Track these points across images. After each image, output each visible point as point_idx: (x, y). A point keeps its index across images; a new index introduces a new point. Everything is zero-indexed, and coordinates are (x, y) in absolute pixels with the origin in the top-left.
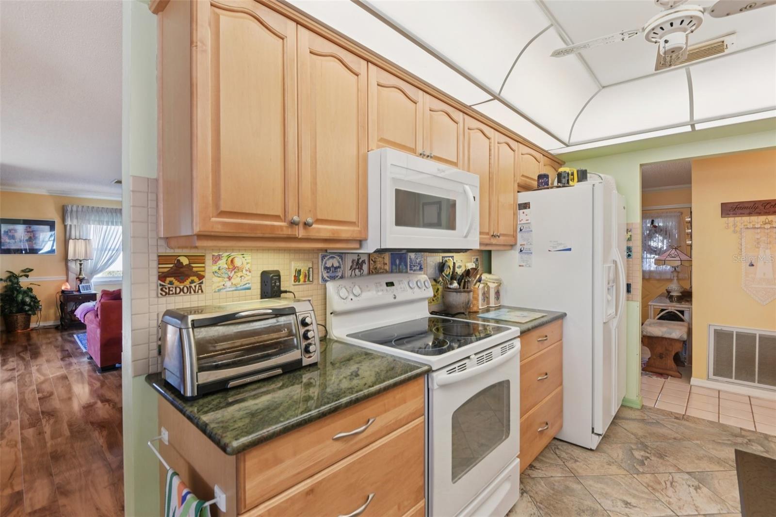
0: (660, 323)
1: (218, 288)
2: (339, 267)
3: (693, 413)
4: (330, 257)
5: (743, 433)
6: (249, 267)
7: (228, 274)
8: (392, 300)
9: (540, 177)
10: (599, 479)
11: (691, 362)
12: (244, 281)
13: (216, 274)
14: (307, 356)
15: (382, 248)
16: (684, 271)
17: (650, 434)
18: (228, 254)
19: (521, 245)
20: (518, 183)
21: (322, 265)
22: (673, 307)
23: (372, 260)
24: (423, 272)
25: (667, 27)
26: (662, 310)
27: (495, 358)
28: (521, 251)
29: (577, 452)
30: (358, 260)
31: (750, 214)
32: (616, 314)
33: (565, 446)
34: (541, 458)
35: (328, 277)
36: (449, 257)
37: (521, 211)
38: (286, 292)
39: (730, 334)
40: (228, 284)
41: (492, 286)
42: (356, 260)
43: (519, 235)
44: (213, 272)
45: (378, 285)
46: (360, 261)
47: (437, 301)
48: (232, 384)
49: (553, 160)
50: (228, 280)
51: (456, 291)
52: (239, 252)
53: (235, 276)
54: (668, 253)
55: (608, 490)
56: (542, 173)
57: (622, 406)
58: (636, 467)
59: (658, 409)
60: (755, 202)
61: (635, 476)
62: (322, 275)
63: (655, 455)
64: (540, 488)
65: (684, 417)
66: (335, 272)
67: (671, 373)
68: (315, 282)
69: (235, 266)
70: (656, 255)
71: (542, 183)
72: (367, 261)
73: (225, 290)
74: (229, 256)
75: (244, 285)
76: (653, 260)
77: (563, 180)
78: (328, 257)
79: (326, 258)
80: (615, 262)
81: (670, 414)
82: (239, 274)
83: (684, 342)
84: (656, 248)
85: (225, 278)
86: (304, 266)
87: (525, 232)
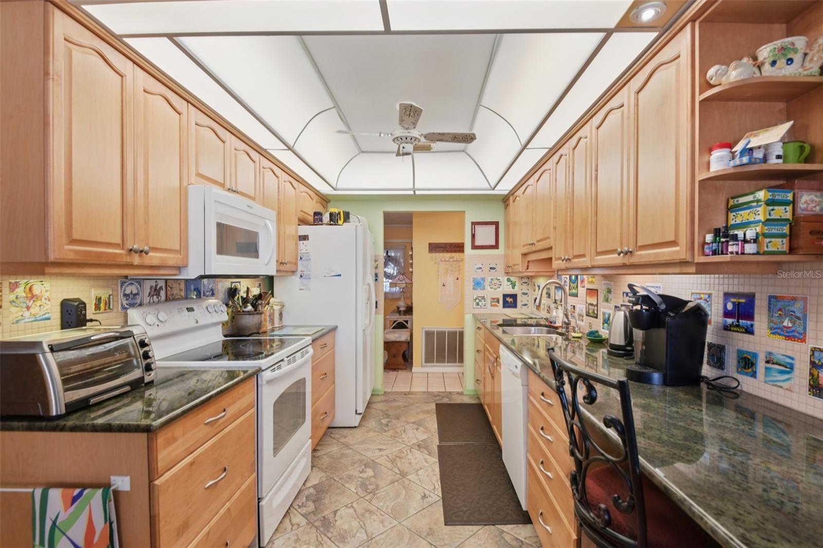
0: (393, 331)
1: (16, 319)
2: (138, 294)
3: (414, 389)
4: (129, 284)
5: (440, 394)
6: (48, 295)
7: (26, 303)
8: (195, 325)
9: (316, 214)
10: (362, 442)
11: (412, 359)
12: (43, 311)
13: (14, 304)
14: (148, 374)
15: (206, 274)
16: (407, 291)
17: (390, 408)
18: (27, 281)
19: (301, 271)
20: (298, 218)
21: (121, 292)
22: (401, 319)
23: (169, 286)
24: (214, 297)
25: (404, 139)
26: (395, 322)
27: (298, 360)
28: (301, 276)
29: (346, 431)
30: (156, 286)
31: (443, 251)
32: (370, 324)
33: (337, 430)
34: (321, 443)
35: (127, 304)
36: (237, 282)
37: (301, 242)
38: (91, 320)
39: (433, 333)
40: (27, 314)
41: (276, 308)
42: (154, 286)
43: (299, 263)
44: (11, 302)
45: (180, 310)
46: (158, 287)
47: (227, 325)
48: (93, 401)
49: (324, 199)
50: (26, 309)
51: (249, 313)
52: (38, 279)
53: (33, 306)
54: (398, 277)
55: (369, 446)
56: (318, 210)
57: (372, 395)
58: (384, 428)
59: (394, 392)
60: (446, 244)
61: (384, 433)
62: (122, 302)
63: (394, 419)
64: (324, 460)
65: (410, 393)
66: (134, 299)
67: (401, 367)
68: (115, 310)
69: (34, 294)
70: (389, 279)
71: (317, 219)
72: (164, 288)
73: (23, 321)
74: (27, 284)
75: (43, 315)
76: (388, 284)
77: (334, 219)
78: (127, 283)
79: (125, 285)
80: (369, 285)
81: (401, 393)
82: (39, 303)
83: (408, 342)
84: (390, 274)
85: (22, 308)
86: (104, 294)
87: (304, 260)
